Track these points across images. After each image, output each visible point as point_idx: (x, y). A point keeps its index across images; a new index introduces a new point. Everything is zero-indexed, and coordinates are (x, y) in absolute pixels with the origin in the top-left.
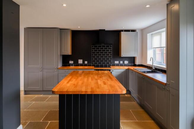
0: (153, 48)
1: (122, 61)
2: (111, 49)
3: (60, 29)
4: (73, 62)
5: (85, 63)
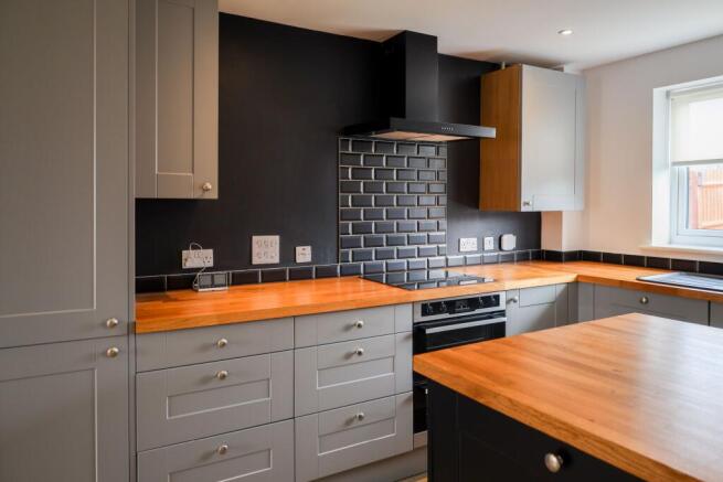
0: (674, 164)
4: (210, 252)
5: (300, 259)
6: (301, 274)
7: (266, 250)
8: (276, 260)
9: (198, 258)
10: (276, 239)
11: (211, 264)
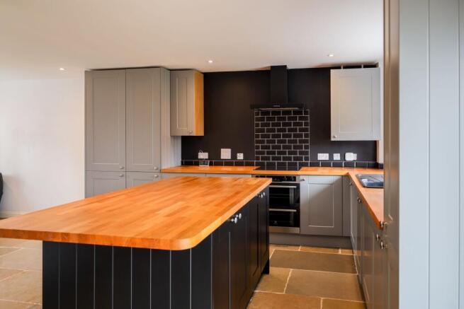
1: (339, 155)
2: (306, 118)
3: (171, 70)
4: (207, 154)
5: (238, 158)
6: (239, 164)
7: (226, 154)
8: (230, 158)
9: (203, 155)
10: (229, 150)
11: (207, 158)
